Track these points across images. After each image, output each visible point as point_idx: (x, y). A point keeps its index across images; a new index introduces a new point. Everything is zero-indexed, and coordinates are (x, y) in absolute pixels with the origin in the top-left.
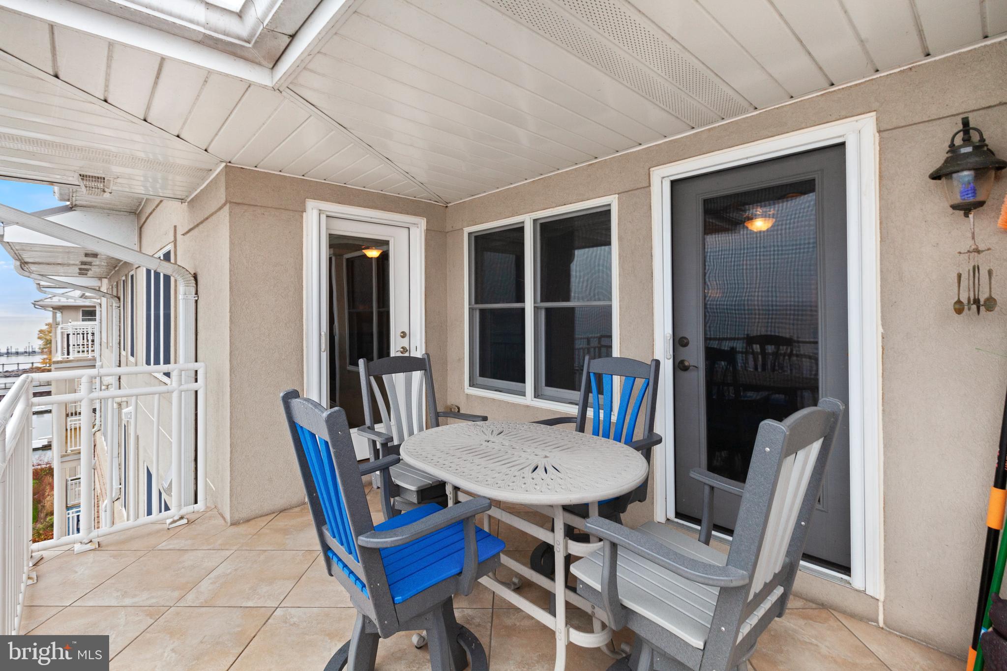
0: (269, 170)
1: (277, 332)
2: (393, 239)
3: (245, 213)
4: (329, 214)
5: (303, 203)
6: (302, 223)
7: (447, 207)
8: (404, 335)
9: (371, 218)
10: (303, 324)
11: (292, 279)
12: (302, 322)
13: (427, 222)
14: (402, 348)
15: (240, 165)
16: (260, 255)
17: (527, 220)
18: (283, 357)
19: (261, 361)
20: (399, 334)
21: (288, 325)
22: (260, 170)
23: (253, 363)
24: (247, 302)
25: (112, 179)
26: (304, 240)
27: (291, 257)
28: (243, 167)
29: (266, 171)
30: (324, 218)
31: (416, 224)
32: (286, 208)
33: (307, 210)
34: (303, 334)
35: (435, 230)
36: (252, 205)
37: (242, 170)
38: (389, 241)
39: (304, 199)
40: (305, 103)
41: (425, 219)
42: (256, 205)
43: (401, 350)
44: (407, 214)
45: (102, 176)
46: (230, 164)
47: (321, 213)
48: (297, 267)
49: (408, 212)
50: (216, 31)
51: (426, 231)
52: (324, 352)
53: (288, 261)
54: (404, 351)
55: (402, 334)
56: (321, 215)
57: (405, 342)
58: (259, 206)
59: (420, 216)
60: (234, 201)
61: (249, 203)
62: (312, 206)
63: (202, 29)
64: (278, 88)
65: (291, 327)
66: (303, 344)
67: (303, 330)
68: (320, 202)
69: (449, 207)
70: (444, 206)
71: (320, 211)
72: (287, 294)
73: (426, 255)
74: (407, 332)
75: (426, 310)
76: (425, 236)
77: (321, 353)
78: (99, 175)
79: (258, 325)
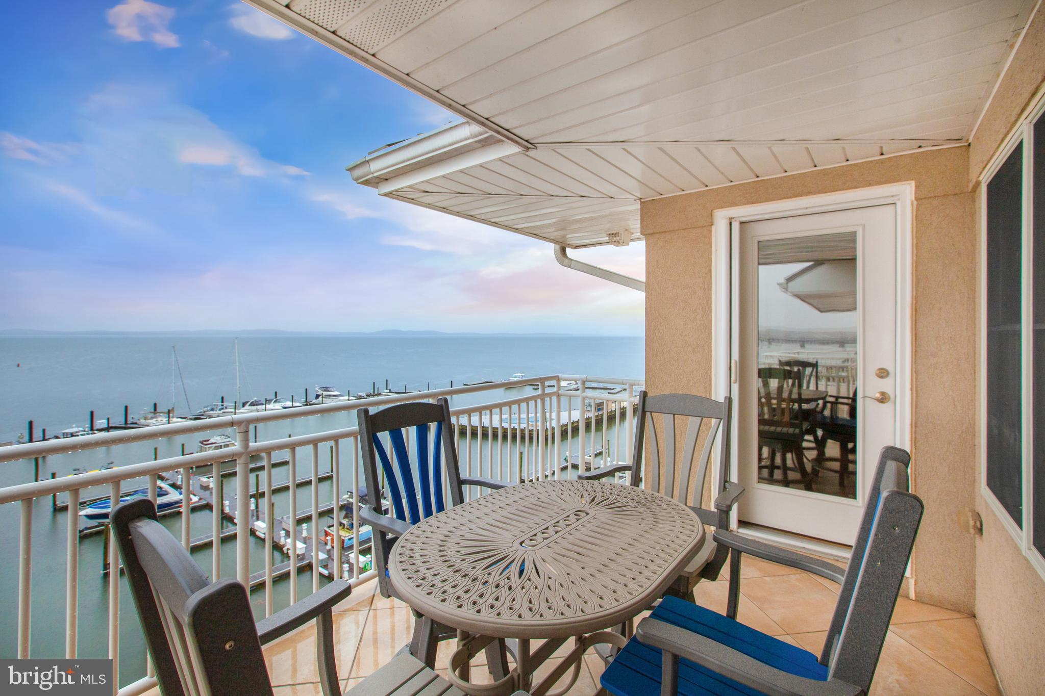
0: (671, 193)
1: (685, 357)
2: (861, 229)
3: (659, 241)
4: (743, 219)
5: (711, 216)
6: (710, 238)
7: (969, 145)
8: (883, 373)
9: (807, 208)
10: (711, 350)
11: (701, 301)
12: (711, 347)
13: (917, 187)
14: (883, 394)
15: (649, 198)
18: (691, 384)
20: (872, 371)
21: (696, 350)
24: (659, 327)
25: (622, 232)
26: (713, 256)
27: (699, 277)
28: (654, 198)
29: (673, 195)
30: (736, 227)
31: (898, 195)
32: (693, 226)
33: (715, 223)
34: (711, 361)
35: (932, 195)
36: (663, 232)
37: (653, 201)
38: (855, 232)
39: (712, 211)
40: (561, 144)
41: (913, 183)
42: (665, 232)
43: (878, 395)
44: (870, 185)
45: (617, 231)
46: (642, 200)
47: (732, 221)
48: (706, 287)
49: (871, 182)
50: (476, 136)
51: (915, 203)
52: (735, 383)
53: (696, 282)
54: (883, 398)
55: (878, 372)
56: (733, 224)
57: (885, 385)
58: (668, 231)
59: (899, 181)
60: (647, 233)
61: (658, 231)
62: (721, 217)
63: (471, 140)
64: (528, 148)
65: (699, 352)
66: (711, 373)
67: (711, 356)
68: (730, 208)
69: (971, 145)
70: (965, 146)
71: (731, 219)
72: (695, 317)
73: (915, 243)
74: (890, 369)
75: (916, 334)
76: (915, 211)
77: (732, 384)
78: (615, 232)
79: (668, 349)
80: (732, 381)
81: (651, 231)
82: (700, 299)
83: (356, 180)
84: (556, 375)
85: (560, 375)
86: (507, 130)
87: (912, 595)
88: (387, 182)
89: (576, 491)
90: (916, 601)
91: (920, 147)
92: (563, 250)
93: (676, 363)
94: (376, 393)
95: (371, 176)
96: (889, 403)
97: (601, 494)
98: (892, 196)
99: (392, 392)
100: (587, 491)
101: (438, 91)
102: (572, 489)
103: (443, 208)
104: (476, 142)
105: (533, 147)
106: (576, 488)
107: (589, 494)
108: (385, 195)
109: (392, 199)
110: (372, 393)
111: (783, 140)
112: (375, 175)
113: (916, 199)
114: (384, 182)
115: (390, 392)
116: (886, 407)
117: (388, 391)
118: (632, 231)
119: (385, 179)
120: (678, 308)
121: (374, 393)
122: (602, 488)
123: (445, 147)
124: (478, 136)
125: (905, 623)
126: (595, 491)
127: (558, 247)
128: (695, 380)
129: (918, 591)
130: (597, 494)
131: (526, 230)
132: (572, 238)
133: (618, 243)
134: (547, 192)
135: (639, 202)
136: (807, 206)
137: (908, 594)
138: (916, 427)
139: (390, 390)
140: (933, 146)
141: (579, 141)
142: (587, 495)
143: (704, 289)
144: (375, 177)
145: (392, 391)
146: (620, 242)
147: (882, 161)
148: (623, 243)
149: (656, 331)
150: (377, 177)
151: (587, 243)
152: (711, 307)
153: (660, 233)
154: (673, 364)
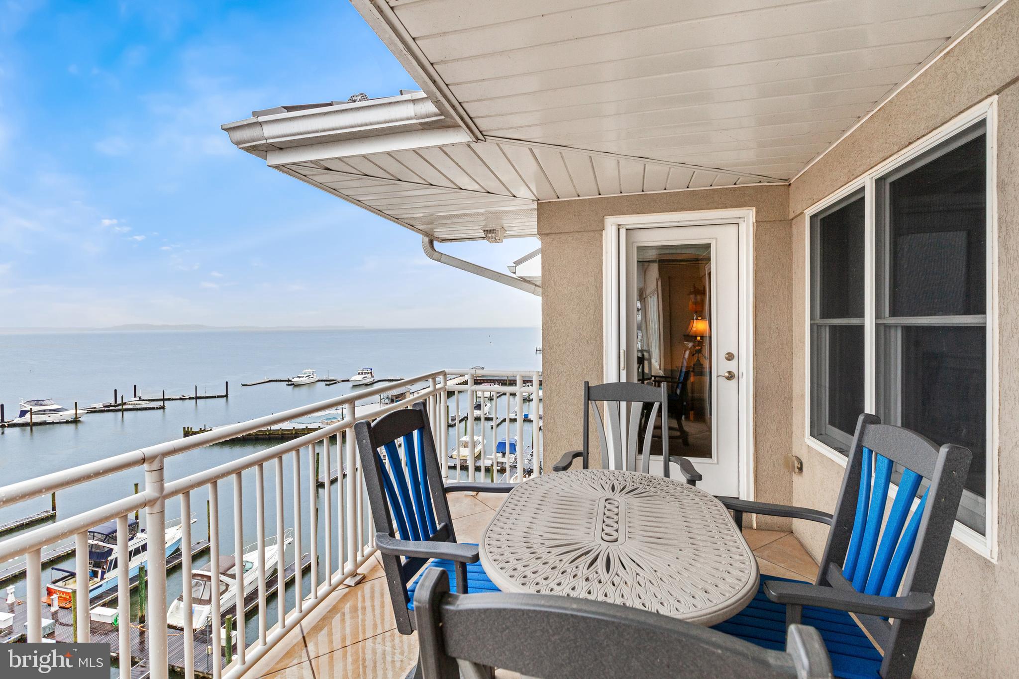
0: (568, 197)
1: (580, 349)
2: (714, 241)
3: (554, 241)
4: (628, 227)
5: (602, 221)
6: (601, 241)
7: (790, 185)
8: (730, 357)
9: (679, 222)
10: (603, 342)
11: (593, 297)
12: (602, 339)
13: (757, 212)
14: (729, 372)
15: (548, 199)
16: (565, 278)
17: (867, 181)
18: (585, 372)
19: (567, 374)
20: (723, 355)
21: (589, 342)
22: (563, 200)
23: (560, 375)
24: (555, 321)
25: (499, 229)
26: (604, 257)
27: (592, 276)
28: (550, 201)
29: (568, 199)
30: (623, 232)
31: (744, 217)
32: (586, 230)
33: (606, 228)
34: (603, 351)
35: (767, 220)
36: (558, 233)
37: (549, 204)
38: (710, 244)
39: (603, 217)
40: (511, 141)
41: (754, 209)
42: (561, 233)
43: (727, 374)
44: (726, 207)
45: (494, 228)
46: (539, 202)
47: (620, 227)
48: (598, 285)
49: (727, 205)
50: (422, 118)
51: (755, 224)
52: (623, 370)
53: (589, 281)
54: (730, 376)
55: (727, 356)
56: (620, 230)
57: (732, 366)
58: (563, 233)
59: (745, 206)
60: (544, 233)
61: (555, 232)
62: (611, 223)
63: (414, 121)
64: (478, 139)
65: (592, 344)
66: (603, 361)
67: (603, 347)
68: (618, 216)
69: (792, 185)
70: (786, 185)
71: (619, 225)
72: (588, 312)
73: (755, 255)
74: (735, 353)
75: (756, 326)
76: (755, 230)
77: (621, 371)
78: (492, 229)
79: (564, 341)
80: (621, 368)
81: (548, 232)
82: (592, 296)
83: (238, 143)
84: (443, 370)
85: (447, 370)
86: (471, 118)
87: (755, 526)
88: (282, 152)
89: (608, 481)
90: (757, 529)
91: (760, 182)
92: (431, 242)
93: (571, 354)
94: (119, 401)
95: (264, 142)
96: (734, 380)
97: (631, 483)
98: (740, 218)
99: (143, 400)
100: (617, 480)
101: (432, 64)
102: (604, 478)
103: (334, 189)
104: (420, 124)
105: (483, 139)
106: (608, 477)
107: (620, 484)
108: (277, 167)
109: (281, 173)
110: (113, 403)
111: (684, 164)
112: (269, 141)
113: (757, 222)
114: (278, 151)
115: (140, 399)
116: (733, 382)
117: (138, 399)
118: (506, 229)
119: (280, 148)
120: (572, 303)
121: (116, 402)
122: (633, 478)
123: (378, 123)
124: (424, 118)
125: (760, 548)
126: (625, 481)
127: (426, 239)
128: (588, 369)
129: (758, 520)
130: (628, 484)
131: (408, 221)
132: (439, 232)
133: (496, 240)
134: (459, 185)
135: (536, 203)
136: (679, 220)
137: (752, 526)
138: (756, 397)
139: (140, 398)
140: (768, 182)
141: (529, 140)
142: (618, 484)
143: (596, 287)
144: (268, 144)
145: (142, 398)
146: (497, 238)
147: (734, 190)
148: (499, 240)
149: (553, 325)
150: (271, 144)
151: (456, 238)
152: (602, 303)
153: (556, 233)
154: (569, 355)
